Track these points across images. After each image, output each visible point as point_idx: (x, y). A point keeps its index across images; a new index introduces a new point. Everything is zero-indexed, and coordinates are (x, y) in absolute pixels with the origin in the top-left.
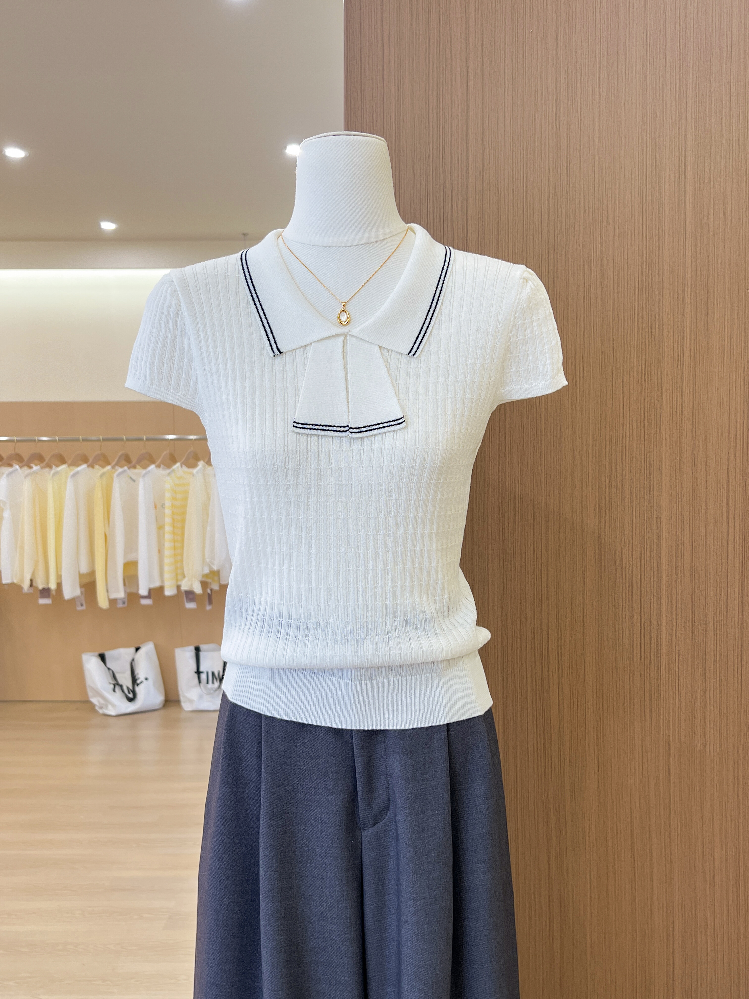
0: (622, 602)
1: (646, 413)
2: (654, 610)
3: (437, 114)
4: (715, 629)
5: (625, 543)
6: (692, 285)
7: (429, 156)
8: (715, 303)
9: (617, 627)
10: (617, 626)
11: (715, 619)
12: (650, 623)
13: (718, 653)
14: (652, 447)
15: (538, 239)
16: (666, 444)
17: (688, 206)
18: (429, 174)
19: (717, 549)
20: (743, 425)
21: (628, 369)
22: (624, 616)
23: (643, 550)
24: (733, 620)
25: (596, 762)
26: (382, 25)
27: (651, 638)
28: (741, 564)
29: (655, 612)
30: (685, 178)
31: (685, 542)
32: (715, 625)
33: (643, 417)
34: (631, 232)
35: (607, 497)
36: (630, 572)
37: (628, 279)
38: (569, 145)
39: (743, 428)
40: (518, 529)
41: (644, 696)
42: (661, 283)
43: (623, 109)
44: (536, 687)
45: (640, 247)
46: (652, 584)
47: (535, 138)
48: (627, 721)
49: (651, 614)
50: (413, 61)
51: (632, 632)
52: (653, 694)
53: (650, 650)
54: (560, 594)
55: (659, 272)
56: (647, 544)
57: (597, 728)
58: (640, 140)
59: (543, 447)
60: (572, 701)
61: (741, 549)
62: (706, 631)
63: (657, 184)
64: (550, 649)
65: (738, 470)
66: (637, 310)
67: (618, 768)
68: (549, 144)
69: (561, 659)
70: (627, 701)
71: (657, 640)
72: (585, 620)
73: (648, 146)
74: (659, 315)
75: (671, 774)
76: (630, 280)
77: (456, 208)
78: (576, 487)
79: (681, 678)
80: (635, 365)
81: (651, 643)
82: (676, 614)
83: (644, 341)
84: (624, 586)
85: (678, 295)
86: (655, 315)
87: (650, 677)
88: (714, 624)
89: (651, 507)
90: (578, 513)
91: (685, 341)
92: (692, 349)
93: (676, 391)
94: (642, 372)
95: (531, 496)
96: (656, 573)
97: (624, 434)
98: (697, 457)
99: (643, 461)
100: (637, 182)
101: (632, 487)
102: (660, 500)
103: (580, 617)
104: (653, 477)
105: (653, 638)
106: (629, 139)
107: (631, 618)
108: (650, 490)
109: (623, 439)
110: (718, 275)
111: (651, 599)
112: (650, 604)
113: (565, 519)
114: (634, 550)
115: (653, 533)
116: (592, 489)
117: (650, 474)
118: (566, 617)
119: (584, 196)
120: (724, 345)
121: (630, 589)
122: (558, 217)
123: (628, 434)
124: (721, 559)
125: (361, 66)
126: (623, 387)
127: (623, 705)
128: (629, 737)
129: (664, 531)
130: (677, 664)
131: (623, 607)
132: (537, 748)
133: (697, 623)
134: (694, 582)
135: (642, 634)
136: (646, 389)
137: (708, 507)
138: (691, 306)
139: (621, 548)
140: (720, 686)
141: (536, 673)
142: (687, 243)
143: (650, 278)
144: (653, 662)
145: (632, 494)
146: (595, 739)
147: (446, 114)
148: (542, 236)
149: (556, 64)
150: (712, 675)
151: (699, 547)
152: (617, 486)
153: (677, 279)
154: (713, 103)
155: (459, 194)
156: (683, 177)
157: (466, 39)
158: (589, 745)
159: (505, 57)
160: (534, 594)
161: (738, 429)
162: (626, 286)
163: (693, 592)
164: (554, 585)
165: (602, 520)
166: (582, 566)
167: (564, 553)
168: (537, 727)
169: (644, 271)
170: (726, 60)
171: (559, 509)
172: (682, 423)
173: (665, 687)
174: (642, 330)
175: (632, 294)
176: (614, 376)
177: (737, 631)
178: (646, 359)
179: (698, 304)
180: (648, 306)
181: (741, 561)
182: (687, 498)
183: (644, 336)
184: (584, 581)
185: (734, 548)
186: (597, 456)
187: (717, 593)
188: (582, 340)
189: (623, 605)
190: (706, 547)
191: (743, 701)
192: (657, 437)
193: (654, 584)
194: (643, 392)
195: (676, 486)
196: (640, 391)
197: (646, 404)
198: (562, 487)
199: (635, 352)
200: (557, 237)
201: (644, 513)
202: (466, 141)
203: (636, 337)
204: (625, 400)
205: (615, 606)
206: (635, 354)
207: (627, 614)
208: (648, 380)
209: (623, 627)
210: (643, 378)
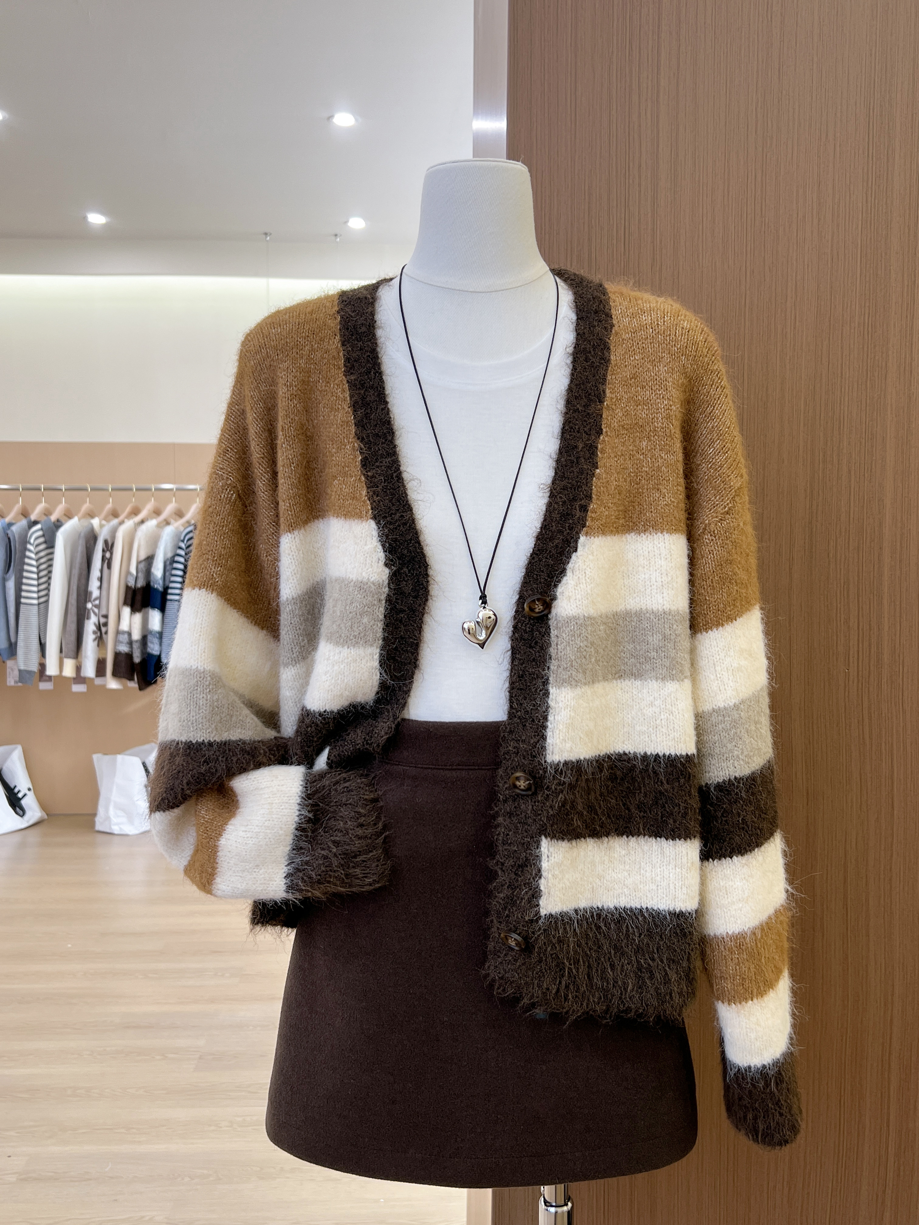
0: (837, 602)
1: (869, 372)
2: (874, 611)
5: (840, 531)
7: (613, 52)
10: (830, 630)
14: (876, 414)
15: (743, 157)
16: (892, 410)
21: (849, 320)
22: (838, 619)
23: (862, 539)
25: (805, 794)
27: (870, 645)
29: (875, 614)
33: (865, 378)
34: (855, 151)
35: (820, 475)
36: (846, 567)
37: (849, 209)
38: (782, 43)
42: (889, 214)
46: (872, 581)
47: (742, 33)
48: (843, 744)
49: (870, 617)
51: (848, 638)
53: (870, 659)
55: (886, 201)
56: (867, 533)
57: (805, 752)
58: (869, 38)
63: (888, 92)
66: (859, 246)
68: (758, 41)
70: (840, 721)
71: (878, 647)
73: (878, 46)
74: (886, 254)
75: (895, 809)
76: (853, 211)
77: (644, 117)
78: (783, 462)
80: (857, 314)
82: (900, 616)
83: (867, 285)
84: (839, 582)
85: (909, 230)
86: (881, 254)
87: (869, 692)
89: (872, 487)
94: (864, 323)
96: (876, 567)
99: (864, 430)
102: (883, 479)
104: (876, 451)
105: (872, 646)
108: (871, 467)
109: (840, 404)
115: (874, 519)
116: (803, 465)
117: (872, 446)
121: (845, 586)
122: (767, 132)
123: (846, 399)
126: (842, 341)
127: (837, 726)
129: (887, 517)
130: (901, 677)
131: (837, 608)
136: (869, 345)
139: (836, 536)
143: (876, 209)
145: (850, 471)
162: (847, 218)
165: (815, 502)
169: (869, 199)
171: (763, 489)
172: (911, 385)
174: (866, 272)
175: (854, 227)
176: (832, 327)
178: (869, 307)
180: (873, 243)
183: (867, 279)
189: (837, 606)
192: (880, 403)
193: (873, 581)
194: (866, 347)
195: (902, 462)
196: (861, 346)
197: (869, 362)
198: (767, 462)
199: (857, 299)
200: (766, 156)
201: (864, 494)
202: (658, 34)
203: (858, 280)
204: (844, 357)
205: (828, 607)
206: (857, 301)
207: (842, 616)
208: (872, 333)
209: (837, 632)
210: (866, 330)
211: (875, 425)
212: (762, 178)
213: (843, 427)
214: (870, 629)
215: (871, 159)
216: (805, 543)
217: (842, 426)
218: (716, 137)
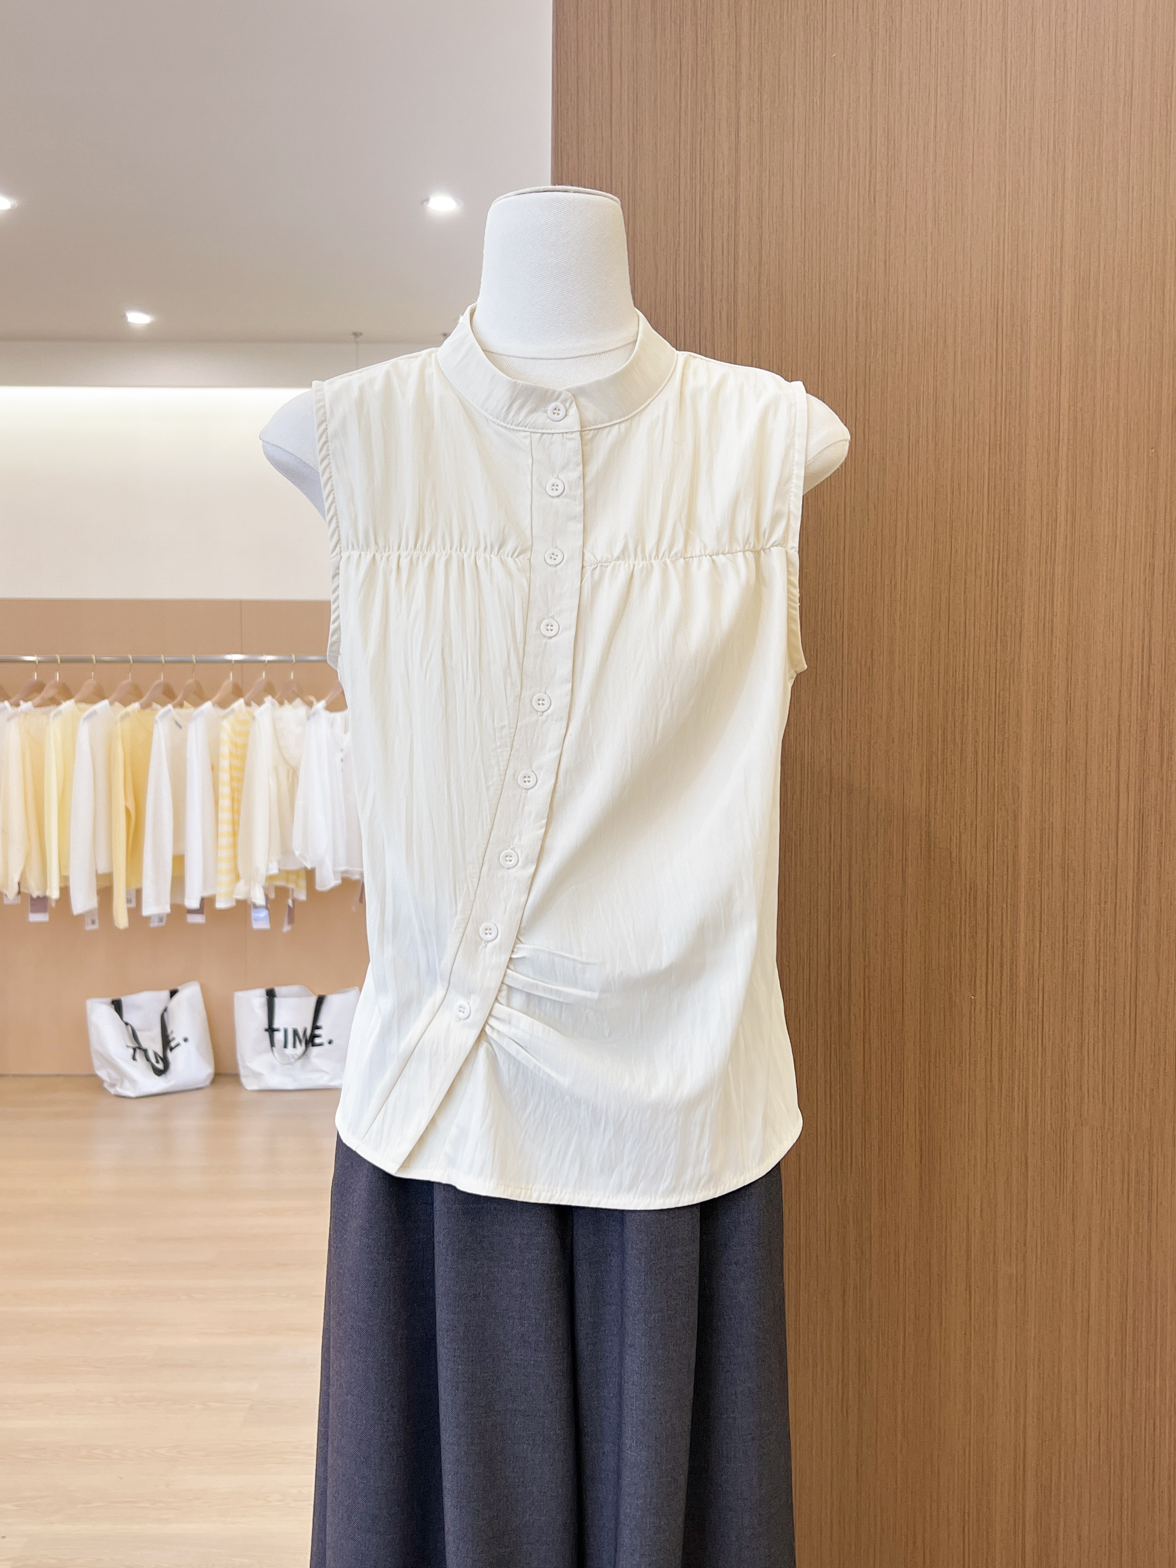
0: (961, 912)
1: (999, 630)
2: (1007, 923)
3: (691, 179)
4: (1097, 953)
5: (965, 825)
6: (1069, 440)
7: (679, 242)
8: (1104, 469)
9: (952, 951)
10: (952, 948)
11: (1098, 939)
12: (1002, 944)
13: (1101, 989)
14: (1008, 681)
15: (842, 369)
16: (1028, 678)
17: (1064, 324)
18: (679, 270)
19: (1101, 835)
20: (1143, 651)
21: (974, 567)
22: (963, 934)
23: (992, 835)
24: (1124, 939)
25: (918, 1149)
26: (610, 44)
27: (1002, 966)
28: (1136, 858)
29: (1009, 928)
30: (1061, 280)
31: (1054, 824)
32: (1098, 948)
33: (994, 637)
34: (980, 362)
35: (939, 756)
36: (973, 869)
37: (974, 431)
38: (888, 229)
39: (1143, 655)
40: (807, 803)
41: (991, 1051)
42: (1024, 436)
43: (970, 175)
44: (830, 1038)
45: (993, 383)
46: (1005, 886)
47: (838, 218)
48: (965, 1088)
49: (1002, 931)
50: (656, 99)
51: (974, 956)
52: (1004, 1048)
53: (1001, 983)
54: (868, 899)
55: (1020, 421)
56: (998, 828)
57: (919, 1099)
58: (995, 223)
59: (845, 681)
60: (883, 1057)
61: (1137, 835)
62: (1083, 955)
63: (1020, 288)
64: (853, 982)
65: (1134, 718)
66: (987, 476)
67: (951, 1158)
68: (858, 226)
69: (869, 997)
70: (966, 1059)
71: (1011, 969)
72: (905, 939)
73: (1007, 232)
74: (1020, 486)
75: (1030, 1168)
76: (978, 432)
77: (719, 322)
78: (893, 742)
79: (1046, 1026)
80: (984, 559)
81: (1002, 973)
82: (1040, 931)
83: (997, 524)
84: (964, 888)
85: (1049, 455)
86: (1014, 486)
87: (1000, 1023)
88: (1096, 946)
89: (1005, 771)
90: (896, 780)
91: (1058, 524)
92: (1068, 536)
93: (1043, 599)
94: (993, 571)
95: (827, 754)
96: (1010, 869)
97: (966, 662)
98: (1074, 697)
99: (993, 702)
100: (989, 284)
101: (976, 742)
102: (1018, 761)
103: (898, 934)
104: (1009, 728)
105: (1005, 967)
106: (978, 220)
107: (973, 936)
108: (1003, 746)
109: (964, 669)
110: (1108, 426)
111: (1002, 909)
112: (1002, 914)
113: (878, 789)
114: (978, 835)
115: (1007, 810)
116: (918, 744)
117: (1004, 721)
118: (876, 935)
119: (911, 306)
120: (1116, 531)
121: (972, 894)
122: (871, 338)
123: (971, 663)
124: (1108, 849)
125: (578, 104)
126: (965, 593)
127: (959, 1066)
128: (967, 1112)
129: (1023, 808)
130: (1041, 1005)
131: (961, 920)
132: (831, 1129)
133: (1070, 946)
134: (1066, 883)
135: (990, 959)
136: (1000, 596)
137: (1089, 772)
138: (1068, 472)
139: (960, 832)
140: (1104, 1037)
141: (830, 1017)
142: (1063, 378)
143: (1008, 430)
144: (1004, 1000)
145: (976, 752)
146: (917, 1115)
147: (706, 179)
148: (847, 365)
149: (871, 105)
150: (1092, 1023)
151: (1075, 832)
152: (955, 740)
153: (1046, 432)
154: (1104, 169)
155: (724, 301)
156: (1058, 278)
157: (736, 67)
158: (908, 1125)
159: (794, 94)
160: (830, 901)
161: (1135, 657)
162: (971, 442)
163: (1066, 897)
164: (860, 886)
165: (932, 790)
166: (901, 858)
167: (876, 840)
168: (831, 1097)
169: (998, 419)
170: (1124, 105)
171: (869, 774)
172: (1052, 648)
173: (1022, 1039)
174: (994, 508)
175: (980, 453)
176: (952, 575)
177: (1130, 957)
179: (1078, 469)
180: (1003, 472)
181: (1136, 852)
182: (1058, 758)
183: (997, 516)
184: (904, 881)
185: (1127, 833)
186: (925, 696)
187: (1100, 899)
188: (905, 521)
189: (961, 918)
190: (1085, 832)
191: (1137, 1060)
192: (1014, 668)
193: (1007, 886)
194: (995, 600)
195: (1042, 741)
196: (990, 599)
197: (999, 618)
198: (872, 741)
199: (984, 540)
200: (870, 366)
201: (994, 779)
202: (735, 221)
203: (985, 517)
204: (968, 613)
205: (949, 919)
206: (984, 543)
207: (967, 931)
208: (1002, 583)
209: (960, 949)
210: (995, 578)
211: (1008, 695)
212: (864, 394)
213: (968, 699)
214: (1003, 947)
215: (1000, 369)
216: (921, 840)
217: (966, 697)
218: (807, 345)
